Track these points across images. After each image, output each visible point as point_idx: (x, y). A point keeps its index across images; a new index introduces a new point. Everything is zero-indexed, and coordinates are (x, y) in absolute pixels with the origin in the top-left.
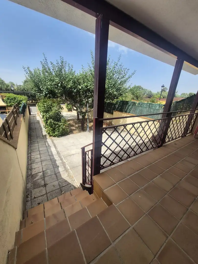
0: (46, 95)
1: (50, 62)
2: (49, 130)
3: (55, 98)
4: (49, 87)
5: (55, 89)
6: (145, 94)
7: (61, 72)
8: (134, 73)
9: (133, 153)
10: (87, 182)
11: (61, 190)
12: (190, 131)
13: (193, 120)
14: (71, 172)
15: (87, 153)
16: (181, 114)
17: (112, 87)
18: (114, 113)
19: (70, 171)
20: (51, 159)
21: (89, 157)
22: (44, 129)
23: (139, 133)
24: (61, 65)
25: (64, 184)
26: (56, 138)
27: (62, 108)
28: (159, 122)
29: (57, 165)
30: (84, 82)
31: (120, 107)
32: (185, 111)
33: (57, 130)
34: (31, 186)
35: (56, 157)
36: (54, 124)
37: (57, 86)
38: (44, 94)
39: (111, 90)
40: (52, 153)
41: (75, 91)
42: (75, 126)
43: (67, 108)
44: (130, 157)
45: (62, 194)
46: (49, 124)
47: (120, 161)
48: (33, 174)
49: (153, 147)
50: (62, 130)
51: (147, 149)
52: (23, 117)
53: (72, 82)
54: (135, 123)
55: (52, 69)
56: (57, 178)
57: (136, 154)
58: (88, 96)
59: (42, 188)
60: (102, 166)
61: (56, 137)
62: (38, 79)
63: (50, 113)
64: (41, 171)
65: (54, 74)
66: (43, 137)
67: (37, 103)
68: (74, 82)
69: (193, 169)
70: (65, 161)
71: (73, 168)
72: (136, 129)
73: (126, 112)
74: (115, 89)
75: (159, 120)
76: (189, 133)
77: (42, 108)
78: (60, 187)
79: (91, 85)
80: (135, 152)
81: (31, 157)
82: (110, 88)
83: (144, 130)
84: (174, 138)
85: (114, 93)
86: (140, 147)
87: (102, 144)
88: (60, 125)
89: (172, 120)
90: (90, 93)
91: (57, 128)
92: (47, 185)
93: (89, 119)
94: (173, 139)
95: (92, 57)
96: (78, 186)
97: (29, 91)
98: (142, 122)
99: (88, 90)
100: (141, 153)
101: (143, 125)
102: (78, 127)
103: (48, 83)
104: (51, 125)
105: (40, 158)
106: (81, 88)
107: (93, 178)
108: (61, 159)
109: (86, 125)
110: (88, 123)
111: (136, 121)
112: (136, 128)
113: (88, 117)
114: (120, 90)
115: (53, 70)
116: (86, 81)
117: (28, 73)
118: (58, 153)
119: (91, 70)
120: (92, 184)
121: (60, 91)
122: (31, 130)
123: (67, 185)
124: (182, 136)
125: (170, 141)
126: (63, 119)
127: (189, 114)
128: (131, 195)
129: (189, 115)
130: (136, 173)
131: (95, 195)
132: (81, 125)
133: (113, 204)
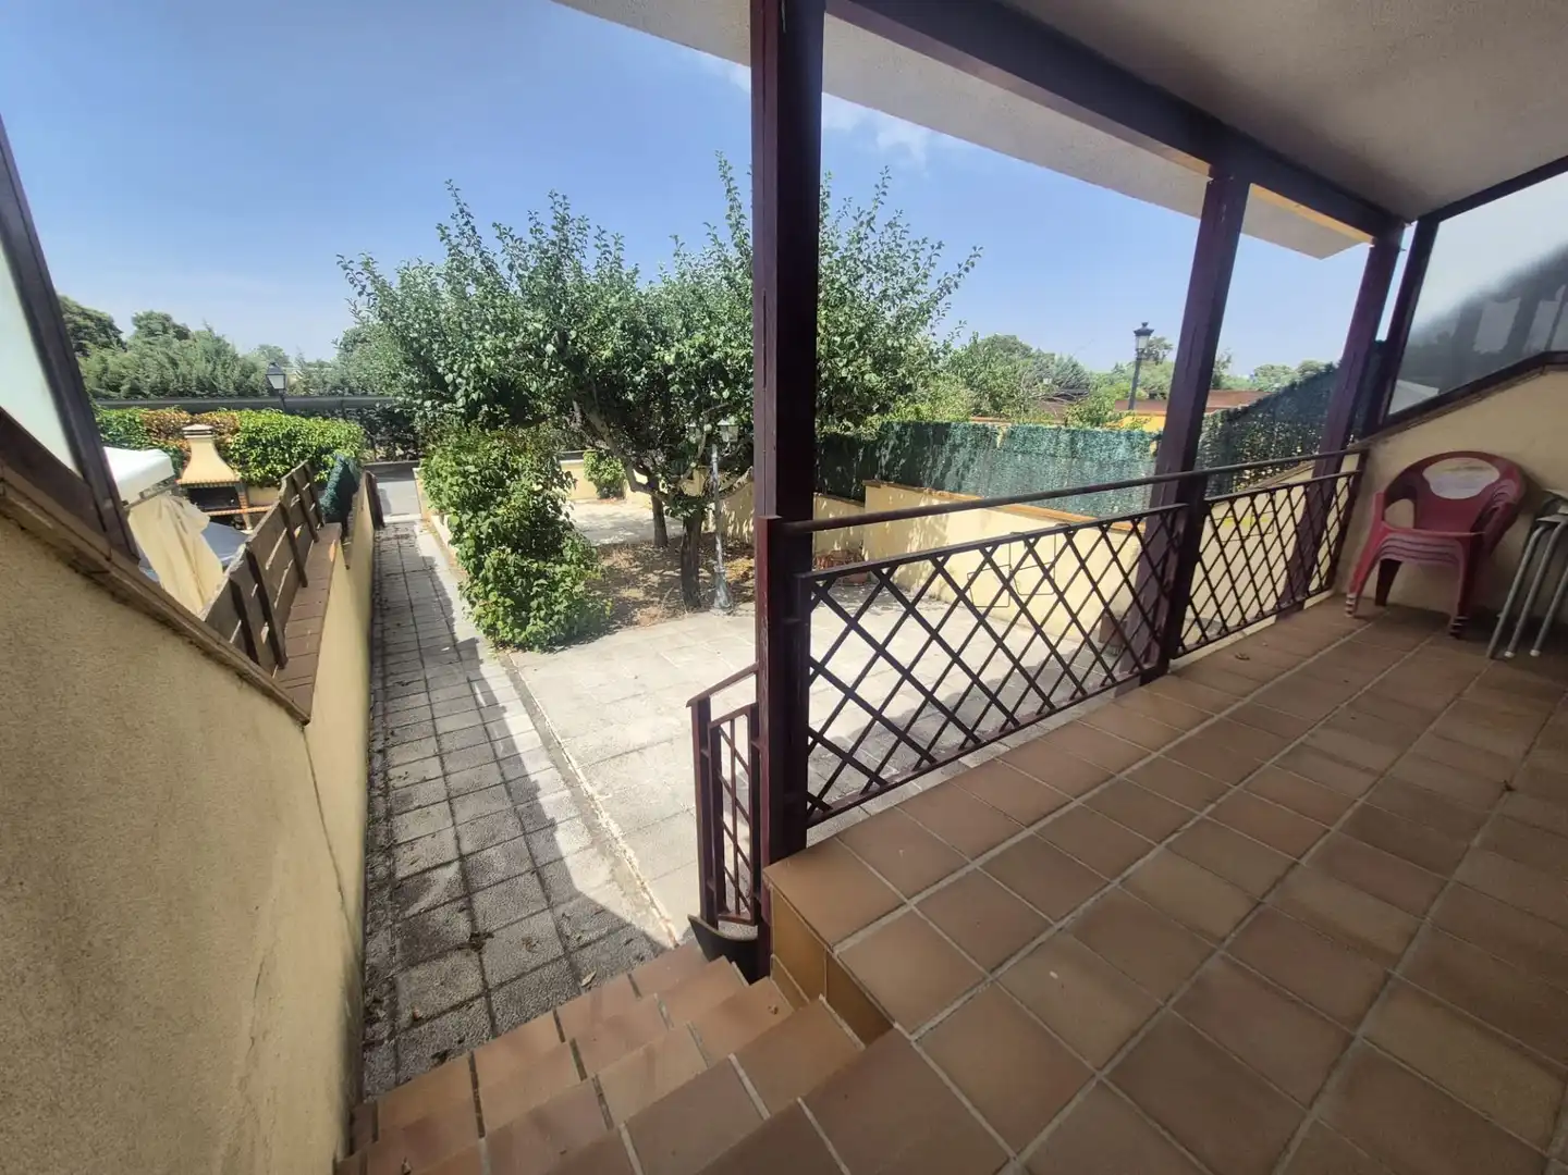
0: (472, 408)
1: (494, 225)
2: (494, 612)
3: (527, 424)
4: (492, 363)
5: (523, 372)
6: (1046, 381)
7: (559, 278)
8: (973, 265)
9: (995, 719)
10: (728, 911)
11: (572, 966)
12: (1321, 579)
13: (1341, 507)
14: (630, 853)
15: (726, 727)
16: (1261, 482)
17: (852, 345)
18: (870, 492)
19: (625, 846)
20: (506, 783)
21: (735, 753)
22: (465, 603)
23: (1024, 599)
24: (555, 239)
25: (591, 930)
26: (534, 656)
27: (564, 481)
28: (1135, 530)
29: (542, 815)
30: (688, 330)
31: (903, 461)
32: (1283, 466)
33: (539, 608)
34: (393, 949)
35: (539, 770)
36: (524, 573)
37: (537, 355)
38: (461, 402)
39: (846, 366)
40: (514, 747)
41: (638, 379)
42: (644, 581)
43: (591, 479)
44: (978, 744)
45: (583, 990)
46: (495, 573)
47: (919, 771)
48: (400, 875)
49: (1110, 682)
50: (568, 607)
51: (1080, 695)
52: (343, 541)
53: (623, 328)
54: (996, 543)
55: (506, 263)
56: (548, 898)
57: (1012, 724)
58: (717, 402)
59: (456, 959)
60: (817, 801)
61: (531, 649)
62: (428, 322)
63: (500, 512)
64: (451, 854)
65: (514, 288)
66: (458, 652)
67: (422, 460)
68: (634, 332)
69: (1361, 801)
70: (591, 790)
71: (640, 827)
72: (1007, 576)
73: (939, 486)
74: (869, 361)
75: (1135, 519)
76: (1320, 590)
77: (452, 485)
78: (565, 948)
79: (731, 341)
80: (1010, 716)
81: (386, 774)
82: (837, 355)
83: (1052, 582)
84: (1231, 623)
85: (867, 377)
86: (1032, 683)
87: (812, 670)
88: (558, 578)
89: (1212, 520)
90: (723, 389)
91: (537, 595)
92: (488, 941)
93: (724, 535)
94: (1225, 626)
95: (729, 191)
96: (678, 937)
97: (370, 393)
98: (1038, 535)
99: (717, 371)
100: (1040, 716)
101: (1046, 549)
102: (663, 586)
103: (487, 344)
104: (504, 578)
105: (441, 780)
106: (672, 362)
107: (763, 877)
108: (570, 781)
109: (706, 574)
110: (720, 558)
111: (1006, 532)
112: (1006, 572)
113: (716, 523)
114: (898, 362)
115: (511, 267)
116: (698, 320)
117: (369, 295)
118: (548, 741)
119: (726, 260)
120: (759, 918)
121: (551, 383)
122: (383, 616)
123: (609, 933)
124: (1279, 611)
125: (1208, 642)
126: (573, 545)
127: (1307, 476)
128: (999, 972)
129: (1306, 484)
130: (1019, 837)
131: (782, 982)
132: (682, 572)
133: (896, 1025)
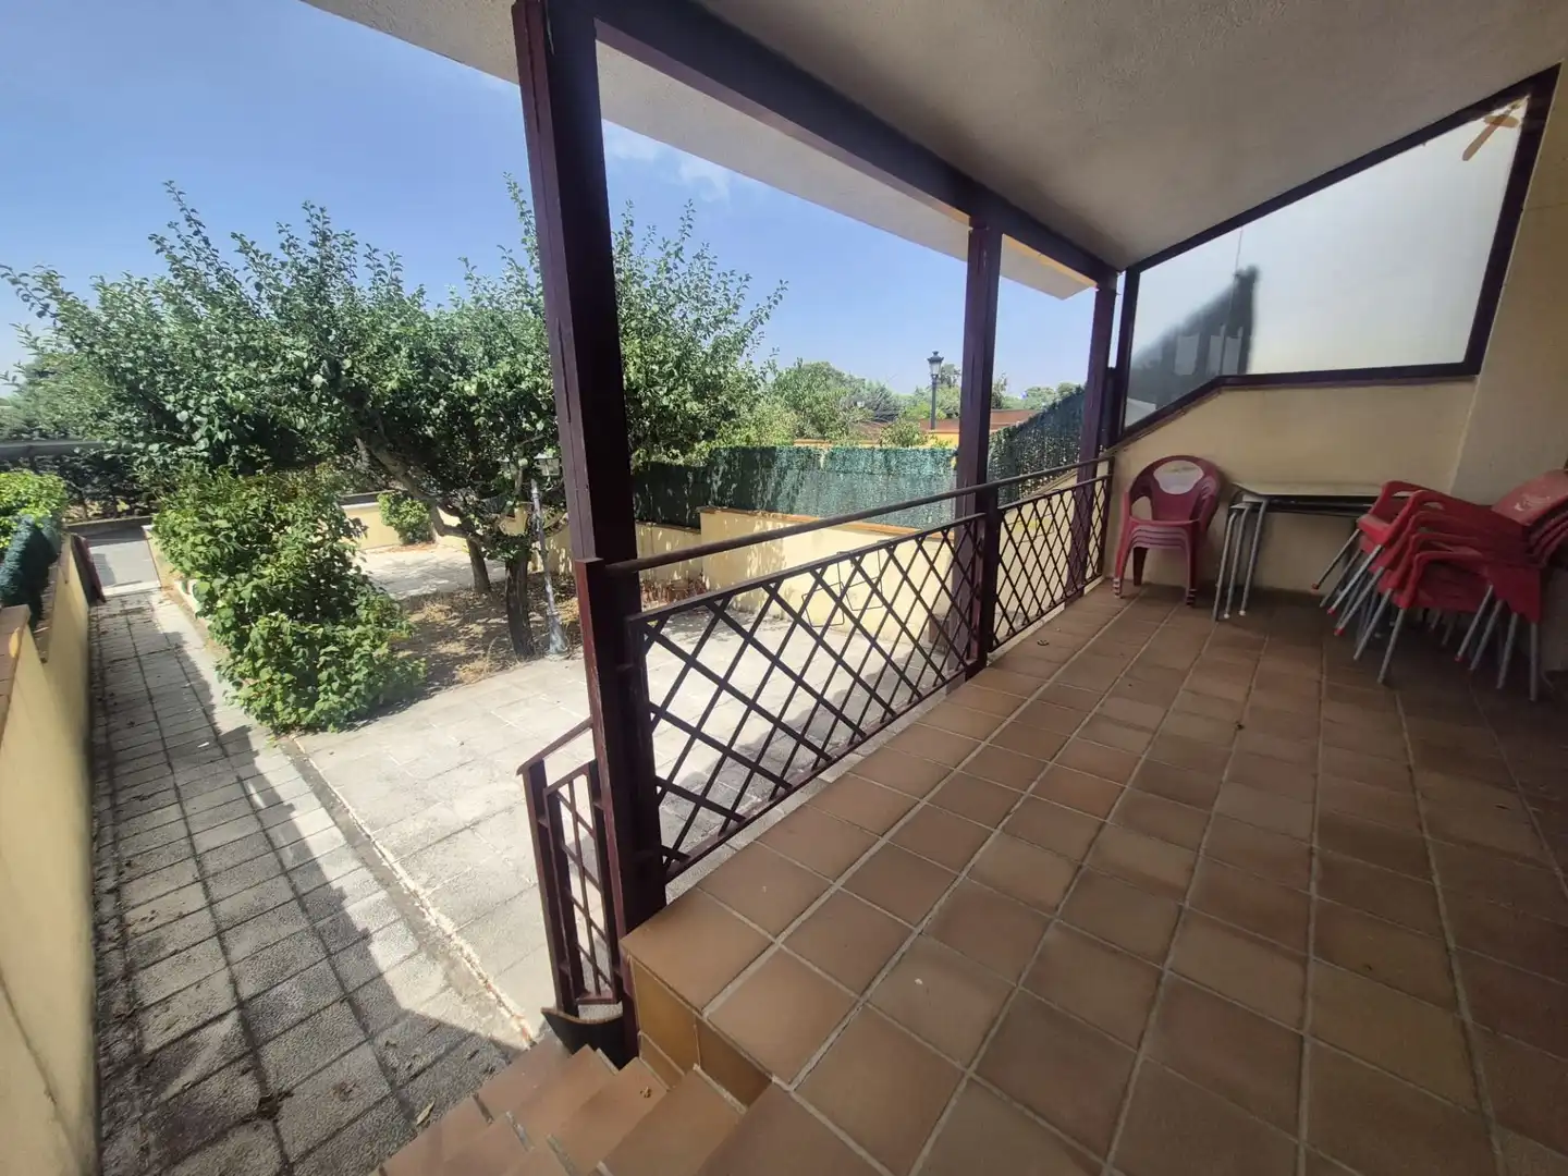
0: (218, 454)
1: (234, 236)
2: (269, 692)
3: (298, 466)
4: (242, 397)
5: (285, 408)
6: (859, 404)
7: (324, 300)
8: (781, 297)
9: (843, 734)
10: (586, 992)
11: (403, 1104)
12: (1093, 568)
13: (1100, 505)
14: (468, 949)
15: (564, 790)
16: (1041, 489)
17: (671, 374)
18: (705, 519)
19: (462, 943)
20: (299, 898)
21: (577, 818)
22: (227, 685)
23: (856, 614)
24: (315, 255)
25: (424, 1053)
26: (330, 738)
27: (343, 528)
28: (946, 540)
29: (349, 926)
30: (492, 359)
31: (734, 486)
32: (1054, 474)
33: (330, 680)
34: (145, 1150)
35: (342, 873)
36: (301, 640)
37: (302, 387)
38: (202, 445)
39: (667, 394)
40: (307, 851)
41: (435, 411)
42: (466, 633)
43: (391, 524)
44: (830, 762)
45: (419, 1130)
46: (266, 646)
47: (775, 799)
48: (149, 1047)
49: (942, 682)
50: (370, 674)
51: (918, 697)
52: (32, 630)
53: (411, 357)
54: (824, 564)
55: (251, 282)
56: (365, 1028)
57: (859, 736)
58: (531, 434)
59: (240, 1138)
60: (673, 853)
61: (324, 729)
62: (147, 349)
63: (266, 572)
64: (224, 1002)
65: (266, 309)
66: (222, 746)
67: (155, 516)
68: (427, 362)
69: (1144, 757)
70: (412, 885)
71: (477, 917)
72: (839, 595)
73: (771, 508)
74: (690, 389)
75: (945, 529)
76: (1094, 577)
77: (195, 545)
78: (392, 1084)
79: (541, 370)
80: (856, 728)
81: (121, 918)
82: (655, 383)
83: (880, 595)
84: (1033, 612)
85: (688, 405)
86: (873, 694)
87: (653, 716)
88: (351, 642)
89: (1006, 526)
90: (537, 421)
91: (326, 665)
92: (286, 1101)
93: (555, 574)
94: (1027, 617)
95: (522, 214)
96: (533, 1033)
97: (72, 435)
98: (862, 553)
99: (528, 401)
100: (884, 724)
101: (871, 564)
102: (488, 635)
103: (231, 375)
104: (278, 649)
105: (206, 912)
106: (473, 393)
107: (622, 952)
108: (386, 880)
109: (538, 617)
110: (552, 599)
111: (831, 552)
112: (837, 590)
113: (544, 563)
114: (719, 389)
115: (258, 287)
116: (502, 348)
117: (55, 315)
118: (355, 838)
119: (527, 286)
120: (622, 993)
121: (324, 419)
122: (107, 715)
123: (447, 1052)
124: (1068, 599)
125: (1015, 634)
126: (369, 604)
127: (1073, 482)
128: (868, 993)
129: (1073, 489)
130: (874, 849)
131: (655, 1060)
132: (509, 619)
133: (775, 1079)
